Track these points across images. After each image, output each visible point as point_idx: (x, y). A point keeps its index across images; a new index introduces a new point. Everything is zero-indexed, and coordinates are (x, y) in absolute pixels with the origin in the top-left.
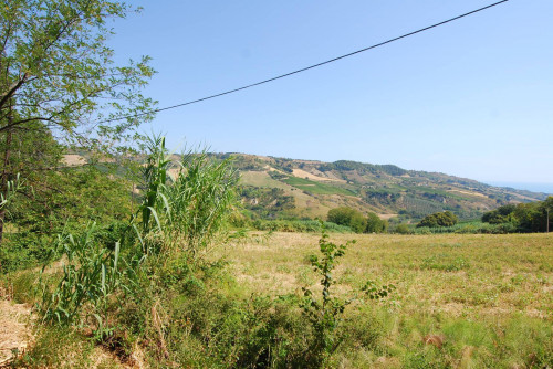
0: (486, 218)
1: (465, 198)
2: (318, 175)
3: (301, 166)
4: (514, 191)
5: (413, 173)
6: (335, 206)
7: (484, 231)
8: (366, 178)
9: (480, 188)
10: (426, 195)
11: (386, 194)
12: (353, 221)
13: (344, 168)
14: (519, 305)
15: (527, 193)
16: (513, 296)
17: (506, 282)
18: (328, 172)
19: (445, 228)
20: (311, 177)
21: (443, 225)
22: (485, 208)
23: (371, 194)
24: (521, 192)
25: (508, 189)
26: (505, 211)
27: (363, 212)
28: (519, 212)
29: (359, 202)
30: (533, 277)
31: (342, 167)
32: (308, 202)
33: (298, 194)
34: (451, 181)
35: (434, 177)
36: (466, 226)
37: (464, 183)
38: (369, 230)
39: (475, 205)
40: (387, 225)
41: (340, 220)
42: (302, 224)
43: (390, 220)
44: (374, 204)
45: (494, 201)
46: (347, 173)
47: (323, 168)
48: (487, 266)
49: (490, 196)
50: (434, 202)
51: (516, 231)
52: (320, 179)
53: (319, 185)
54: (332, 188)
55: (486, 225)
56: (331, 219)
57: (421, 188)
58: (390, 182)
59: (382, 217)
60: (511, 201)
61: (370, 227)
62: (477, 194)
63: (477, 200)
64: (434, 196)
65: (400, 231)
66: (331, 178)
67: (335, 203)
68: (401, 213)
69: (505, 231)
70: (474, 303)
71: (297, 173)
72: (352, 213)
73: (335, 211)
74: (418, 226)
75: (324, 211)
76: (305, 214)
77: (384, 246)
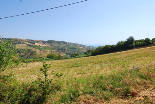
0: (85, 53)
1: (81, 49)
2: (43, 45)
3: (38, 42)
4: (90, 47)
5: (69, 43)
6: (49, 53)
7: (85, 56)
8: (57, 45)
9: (84, 46)
10: (72, 49)
11: (62, 49)
12: (54, 57)
13: (51, 42)
14: (92, 72)
15: (93, 47)
16: (91, 71)
17: (89, 68)
18: (46, 44)
19: (77, 57)
20: (41, 45)
21: (76, 56)
22: (85, 51)
23: (59, 49)
24: (92, 47)
25: (89, 46)
26: (89, 51)
27: (57, 54)
28: (92, 52)
29: (55, 52)
30: (94, 66)
31: (50, 42)
32: (40, 53)
33: (37, 50)
34: (77, 45)
35: (74, 44)
36: (81, 56)
37: (80, 45)
38: (58, 59)
39: (83, 50)
40: (63, 57)
41: (50, 57)
42: (39, 59)
43: (64, 56)
44: (59, 52)
45: (87, 49)
46: (51, 44)
47: (44, 42)
48: (85, 65)
49: (86, 48)
50: (74, 50)
51: (91, 56)
52: (44, 46)
53: (44, 48)
54: (48, 48)
55: (85, 55)
56: (48, 57)
57: (71, 47)
58: (63, 46)
59: (62, 55)
60: (90, 49)
61: (59, 58)
62: (83, 48)
63: (83, 49)
64: (74, 49)
65: (66, 59)
66: (47, 45)
67: (49, 52)
68: (66, 54)
69: (89, 56)
70: (83, 74)
71: (36, 44)
72: (54, 55)
73: (48, 55)
74: (71, 57)
75: (46, 55)
76: (40, 56)
77: (62, 63)
